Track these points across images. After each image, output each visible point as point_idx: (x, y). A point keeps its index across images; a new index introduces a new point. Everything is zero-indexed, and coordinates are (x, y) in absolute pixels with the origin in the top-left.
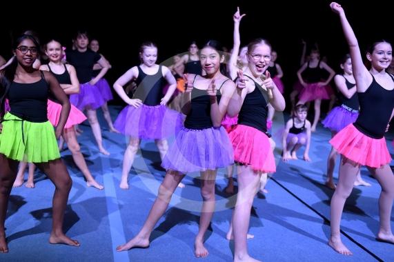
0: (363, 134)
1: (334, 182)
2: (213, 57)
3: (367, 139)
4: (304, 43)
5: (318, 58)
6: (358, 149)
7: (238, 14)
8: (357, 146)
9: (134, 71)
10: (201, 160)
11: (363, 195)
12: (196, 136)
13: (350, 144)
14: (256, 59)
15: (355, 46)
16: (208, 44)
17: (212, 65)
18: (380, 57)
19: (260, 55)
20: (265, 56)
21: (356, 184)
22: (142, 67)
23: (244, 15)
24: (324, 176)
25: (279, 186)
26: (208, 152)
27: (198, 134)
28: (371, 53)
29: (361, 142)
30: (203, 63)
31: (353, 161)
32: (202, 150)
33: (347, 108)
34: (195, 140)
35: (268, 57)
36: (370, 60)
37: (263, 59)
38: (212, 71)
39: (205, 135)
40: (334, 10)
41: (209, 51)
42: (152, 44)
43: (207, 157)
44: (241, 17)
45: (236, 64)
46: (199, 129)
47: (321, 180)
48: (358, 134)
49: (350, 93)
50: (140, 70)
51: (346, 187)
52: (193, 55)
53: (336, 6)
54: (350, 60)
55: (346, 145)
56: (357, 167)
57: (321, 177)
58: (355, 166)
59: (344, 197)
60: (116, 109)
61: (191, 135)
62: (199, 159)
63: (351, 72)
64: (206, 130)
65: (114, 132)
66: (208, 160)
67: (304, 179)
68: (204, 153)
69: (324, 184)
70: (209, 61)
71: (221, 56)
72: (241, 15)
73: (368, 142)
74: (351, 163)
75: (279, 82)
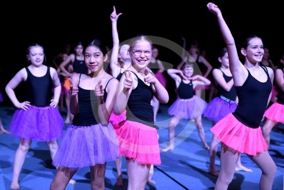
0: (241, 124)
1: (216, 169)
2: (98, 55)
3: (245, 128)
4: (184, 39)
5: (197, 53)
6: (237, 137)
7: (114, 14)
8: (236, 135)
9: (23, 73)
10: (90, 155)
11: (246, 180)
12: (84, 133)
13: (230, 133)
14: (137, 55)
15: (232, 45)
16: (93, 43)
17: (96, 64)
18: (255, 51)
19: (140, 51)
20: (146, 52)
21: (237, 169)
22: (30, 68)
23: (120, 14)
24: (207, 163)
25: (166, 176)
26: (97, 147)
27: (87, 130)
28: (246, 48)
29: (239, 131)
30: (87, 61)
31: (233, 149)
32: (91, 146)
33: (225, 99)
34: (84, 136)
35: (149, 52)
36: (245, 55)
37: (143, 55)
38: (96, 69)
39: (93, 130)
40: (212, 10)
41: (93, 49)
42: (37, 45)
43: (96, 152)
44: (117, 16)
45: (117, 63)
46: (87, 126)
47: (204, 167)
48: (237, 124)
49: (228, 86)
50: (28, 71)
51: (228, 174)
52: (79, 55)
53: (213, 7)
54: (227, 54)
55: (226, 134)
56: (237, 154)
57: (205, 164)
58: (235, 154)
59: (226, 183)
60: (6, 110)
61: (80, 132)
62: (88, 154)
63: (228, 65)
64: (93, 126)
65: (5, 133)
66: (97, 155)
67: (189, 168)
68: (93, 149)
69: (207, 171)
70: (93, 59)
71: (104, 55)
72: (117, 14)
73: (246, 131)
74: (231, 151)
75: (161, 77)
